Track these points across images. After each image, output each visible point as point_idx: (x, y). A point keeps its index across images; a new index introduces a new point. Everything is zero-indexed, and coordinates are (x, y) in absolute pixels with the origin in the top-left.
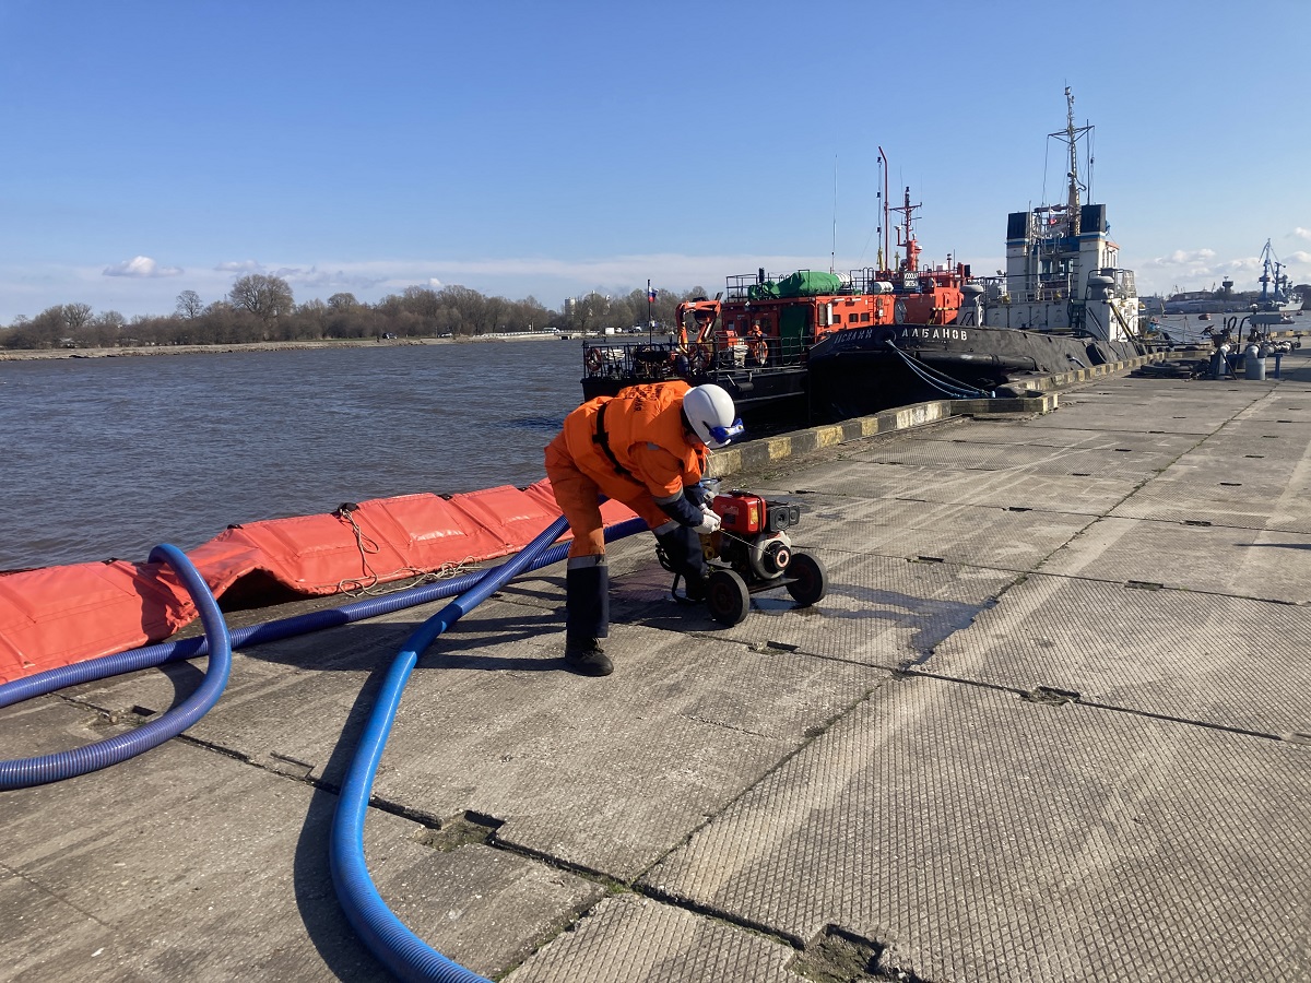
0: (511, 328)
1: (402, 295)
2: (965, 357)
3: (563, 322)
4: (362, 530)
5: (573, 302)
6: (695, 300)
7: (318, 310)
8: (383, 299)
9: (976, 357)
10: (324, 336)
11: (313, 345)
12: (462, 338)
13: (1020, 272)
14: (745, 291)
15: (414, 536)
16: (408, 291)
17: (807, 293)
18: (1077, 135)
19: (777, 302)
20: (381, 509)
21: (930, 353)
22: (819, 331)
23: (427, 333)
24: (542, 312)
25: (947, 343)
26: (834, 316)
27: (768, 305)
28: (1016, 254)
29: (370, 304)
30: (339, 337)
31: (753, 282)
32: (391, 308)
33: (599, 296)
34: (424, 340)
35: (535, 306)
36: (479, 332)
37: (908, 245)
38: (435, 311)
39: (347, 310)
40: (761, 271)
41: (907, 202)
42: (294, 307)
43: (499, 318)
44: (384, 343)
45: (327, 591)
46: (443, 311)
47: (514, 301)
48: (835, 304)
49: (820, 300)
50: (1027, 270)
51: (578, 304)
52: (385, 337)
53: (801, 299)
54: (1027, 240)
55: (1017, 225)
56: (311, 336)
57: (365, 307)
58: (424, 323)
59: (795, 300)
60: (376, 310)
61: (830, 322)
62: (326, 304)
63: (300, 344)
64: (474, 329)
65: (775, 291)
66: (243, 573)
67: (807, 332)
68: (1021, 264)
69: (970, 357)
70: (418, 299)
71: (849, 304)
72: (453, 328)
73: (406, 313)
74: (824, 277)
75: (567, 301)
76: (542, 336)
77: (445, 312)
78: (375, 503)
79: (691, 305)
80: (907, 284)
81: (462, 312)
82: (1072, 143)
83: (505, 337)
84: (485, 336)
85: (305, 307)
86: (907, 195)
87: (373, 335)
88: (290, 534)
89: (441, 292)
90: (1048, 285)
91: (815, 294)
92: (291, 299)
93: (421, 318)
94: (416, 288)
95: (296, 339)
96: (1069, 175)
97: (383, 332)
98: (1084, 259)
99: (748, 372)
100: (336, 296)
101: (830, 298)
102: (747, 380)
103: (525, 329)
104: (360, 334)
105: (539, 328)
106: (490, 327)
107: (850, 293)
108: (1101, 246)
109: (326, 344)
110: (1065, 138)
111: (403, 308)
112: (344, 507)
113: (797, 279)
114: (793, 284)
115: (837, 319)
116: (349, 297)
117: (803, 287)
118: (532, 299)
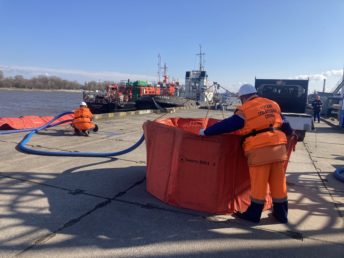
0: (69, 88)
1: (37, 77)
2: (168, 102)
3: (84, 88)
4: (24, 120)
5: (87, 83)
6: (112, 85)
7: (11, 79)
8: (32, 78)
9: (170, 103)
10: (13, 87)
11: (9, 89)
12: (55, 90)
13: (188, 85)
14: (125, 84)
15: (34, 122)
16: (40, 76)
17: (139, 86)
18: (202, 55)
19: (132, 87)
20: (28, 118)
21: (160, 101)
22: (142, 95)
23: (44, 88)
24: (78, 85)
25: (165, 99)
26: (145, 92)
27: (130, 88)
28: (187, 81)
29: (28, 79)
30: (17, 87)
31: (127, 82)
32: (34, 81)
33: (95, 82)
34: (43, 90)
35: (76, 83)
36: (60, 89)
37: (165, 77)
38: (47, 82)
39: (20, 80)
40: (129, 80)
41: (165, 67)
42: (4, 78)
43: (66, 85)
44: (31, 90)
45: (18, 129)
46: (49, 82)
47: (70, 81)
48: (146, 89)
49: (143, 88)
50: (189, 85)
51: (89, 83)
52: (31, 88)
53: (138, 87)
54: (190, 78)
55: (188, 74)
56: (9, 87)
57: (26, 80)
58: (43, 85)
59: (136, 87)
60: (29, 81)
61: (144, 93)
62: (14, 78)
63: (5, 89)
64: (58, 88)
65: (132, 85)
66: (4, 124)
67: (139, 95)
68: (188, 83)
69: (169, 103)
70: (42, 79)
71: (149, 89)
72: (52, 87)
73: (38, 82)
74: (144, 82)
75: (86, 82)
76: (78, 91)
77: (50, 83)
78: (27, 117)
79: (111, 86)
80: (164, 86)
81: (55, 83)
82: (201, 57)
83: (67, 91)
84: (61, 90)
85: (7, 78)
86: (165, 65)
87: (28, 88)
88: (11, 120)
89: (49, 77)
90: (193, 88)
91: (141, 86)
92: (3, 76)
93: (43, 84)
94: (42, 75)
95: (4, 87)
96: (200, 64)
97: (31, 87)
98: (201, 83)
99: (123, 103)
100: (17, 76)
101: (145, 87)
102: (123, 105)
103: (73, 89)
104: (24, 87)
105: (77, 89)
106: (63, 88)
107: (150, 87)
108: (205, 80)
109: (13, 89)
110: (199, 55)
111: (38, 81)
112: (21, 117)
113: (137, 82)
114: (136, 83)
115: (146, 92)
116: (21, 76)
117: (138, 84)
118: (76, 81)
